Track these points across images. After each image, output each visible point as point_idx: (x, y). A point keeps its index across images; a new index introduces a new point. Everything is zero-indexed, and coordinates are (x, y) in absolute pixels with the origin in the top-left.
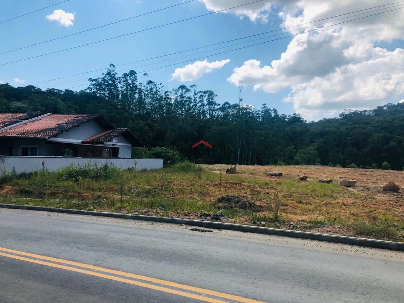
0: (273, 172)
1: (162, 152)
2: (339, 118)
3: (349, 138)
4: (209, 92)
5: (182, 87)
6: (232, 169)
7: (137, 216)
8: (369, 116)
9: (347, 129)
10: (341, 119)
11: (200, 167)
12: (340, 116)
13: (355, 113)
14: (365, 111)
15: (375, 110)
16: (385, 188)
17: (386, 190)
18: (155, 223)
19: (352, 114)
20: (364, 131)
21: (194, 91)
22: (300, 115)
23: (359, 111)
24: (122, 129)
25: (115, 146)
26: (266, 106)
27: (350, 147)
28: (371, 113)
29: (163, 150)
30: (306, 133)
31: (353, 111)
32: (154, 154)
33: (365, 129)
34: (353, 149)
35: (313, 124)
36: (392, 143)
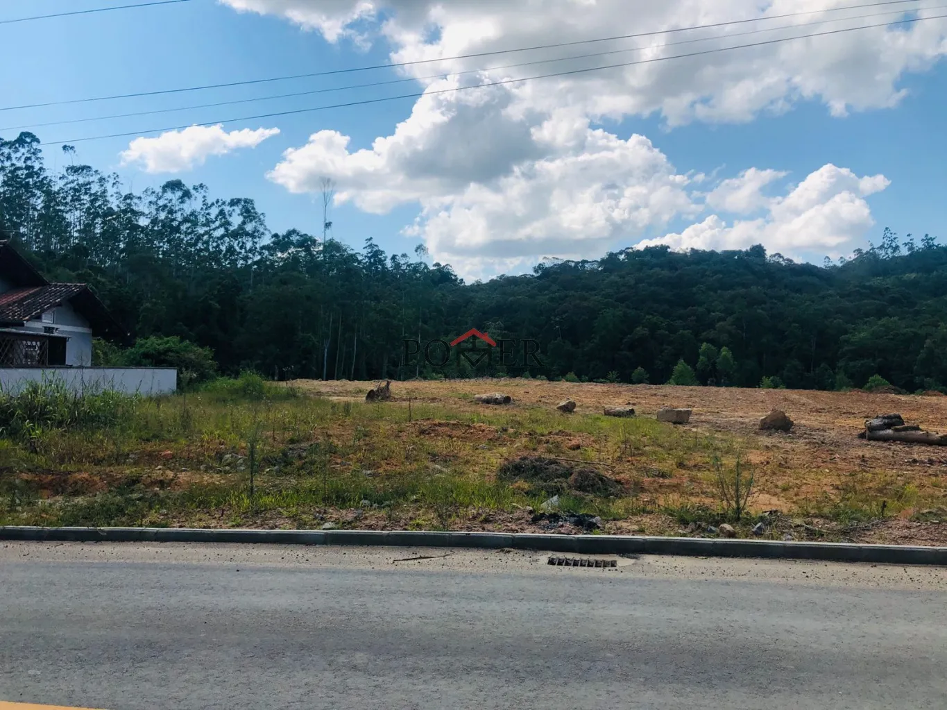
0: (488, 395)
1: (169, 350)
2: (533, 276)
3: (558, 319)
4: (243, 203)
5: (174, 185)
6: (380, 390)
7: (332, 535)
8: (593, 273)
9: (552, 300)
10: (538, 277)
11: (292, 389)
12: (536, 271)
13: (565, 267)
14: (584, 262)
15: (603, 262)
16: (765, 423)
17: (769, 428)
18: (422, 552)
19: (557, 268)
20: (585, 304)
21: (203, 200)
22: (449, 267)
23: (573, 262)
24: (69, 286)
25: (55, 334)
26: (374, 242)
27: (560, 338)
28: (595, 266)
29: (171, 344)
30: (465, 307)
31: (560, 262)
32: (146, 355)
33: (586, 299)
34: (564, 343)
35: (478, 287)
36: (640, 331)
